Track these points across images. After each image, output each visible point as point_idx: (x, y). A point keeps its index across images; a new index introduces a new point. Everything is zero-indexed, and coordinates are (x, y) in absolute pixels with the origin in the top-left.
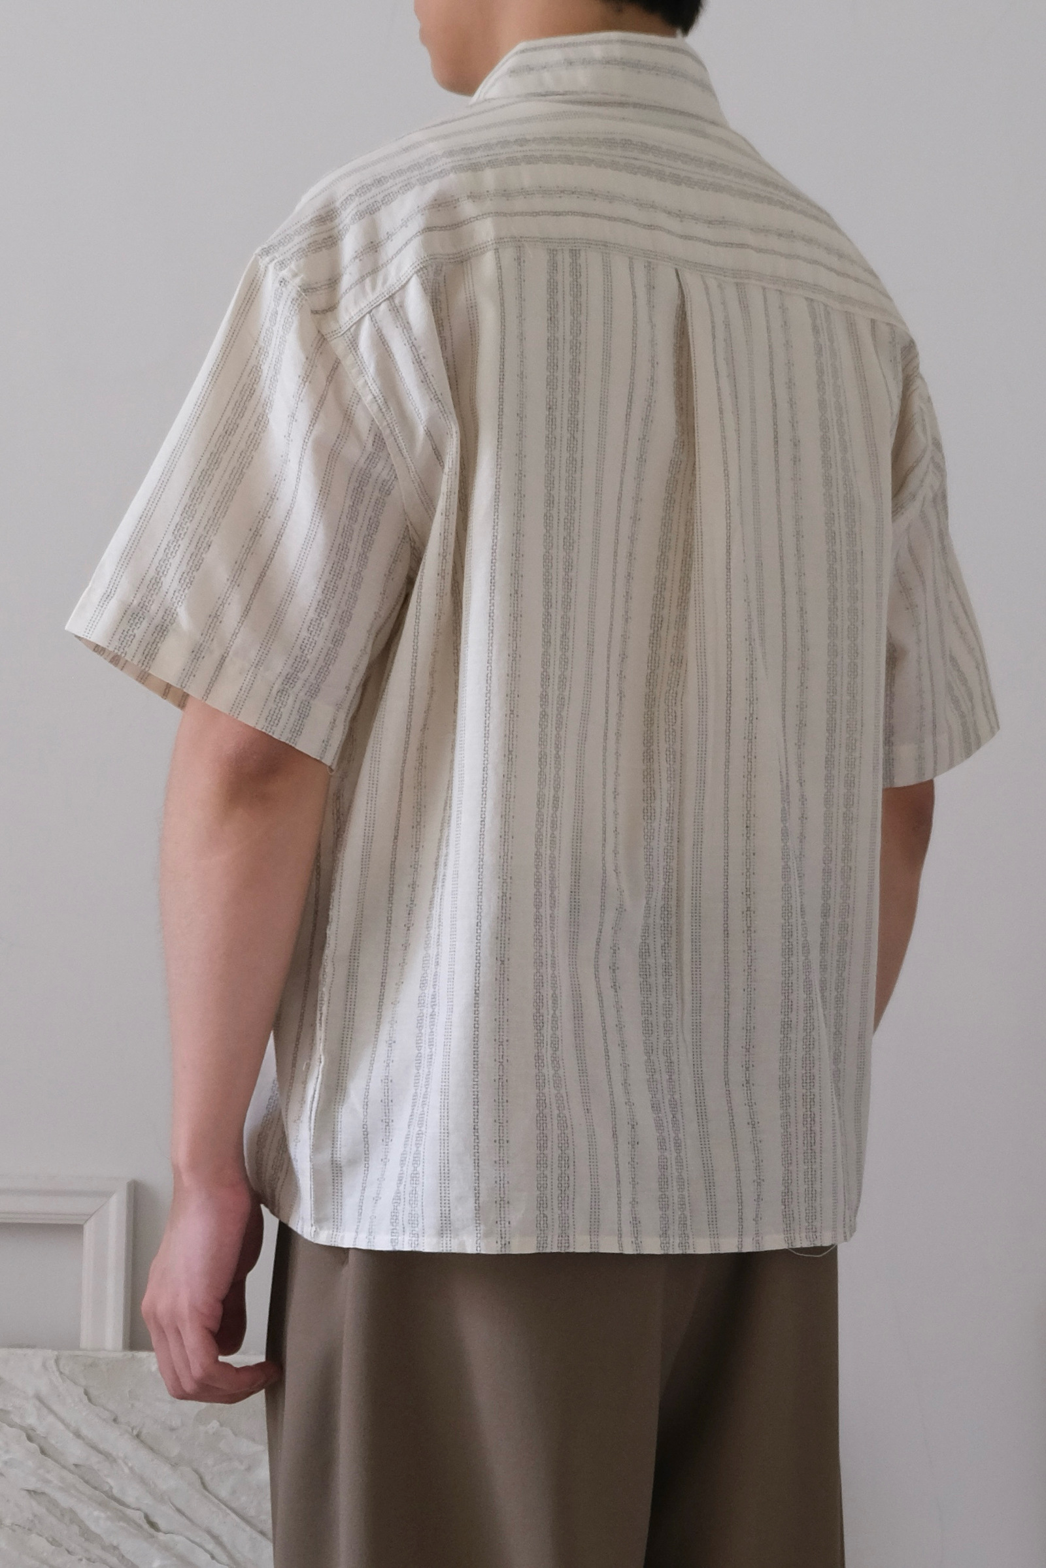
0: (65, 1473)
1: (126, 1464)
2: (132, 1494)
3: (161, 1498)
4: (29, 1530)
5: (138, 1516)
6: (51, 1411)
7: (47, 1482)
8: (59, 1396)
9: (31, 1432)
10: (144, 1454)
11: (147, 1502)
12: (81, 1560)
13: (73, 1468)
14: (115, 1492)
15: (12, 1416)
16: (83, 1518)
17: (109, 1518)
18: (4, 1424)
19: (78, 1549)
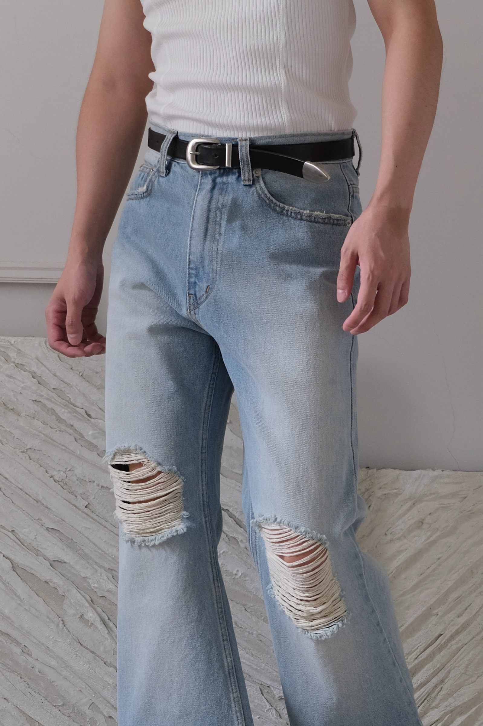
0: (49, 392)
1: (77, 388)
2: (80, 401)
3: (92, 403)
4: (33, 418)
5: (82, 412)
6: (43, 364)
7: (43, 396)
8: (46, 358)
9: (34, 375)
10: (84, 383)
11: (86, 405)
12: (57, 431)
13: (53, 390)
14: (71, 400)
15: (25, 367)
16: (57, 413)
17: (69, 412)
18: (22, 371)
19: (55, 426)
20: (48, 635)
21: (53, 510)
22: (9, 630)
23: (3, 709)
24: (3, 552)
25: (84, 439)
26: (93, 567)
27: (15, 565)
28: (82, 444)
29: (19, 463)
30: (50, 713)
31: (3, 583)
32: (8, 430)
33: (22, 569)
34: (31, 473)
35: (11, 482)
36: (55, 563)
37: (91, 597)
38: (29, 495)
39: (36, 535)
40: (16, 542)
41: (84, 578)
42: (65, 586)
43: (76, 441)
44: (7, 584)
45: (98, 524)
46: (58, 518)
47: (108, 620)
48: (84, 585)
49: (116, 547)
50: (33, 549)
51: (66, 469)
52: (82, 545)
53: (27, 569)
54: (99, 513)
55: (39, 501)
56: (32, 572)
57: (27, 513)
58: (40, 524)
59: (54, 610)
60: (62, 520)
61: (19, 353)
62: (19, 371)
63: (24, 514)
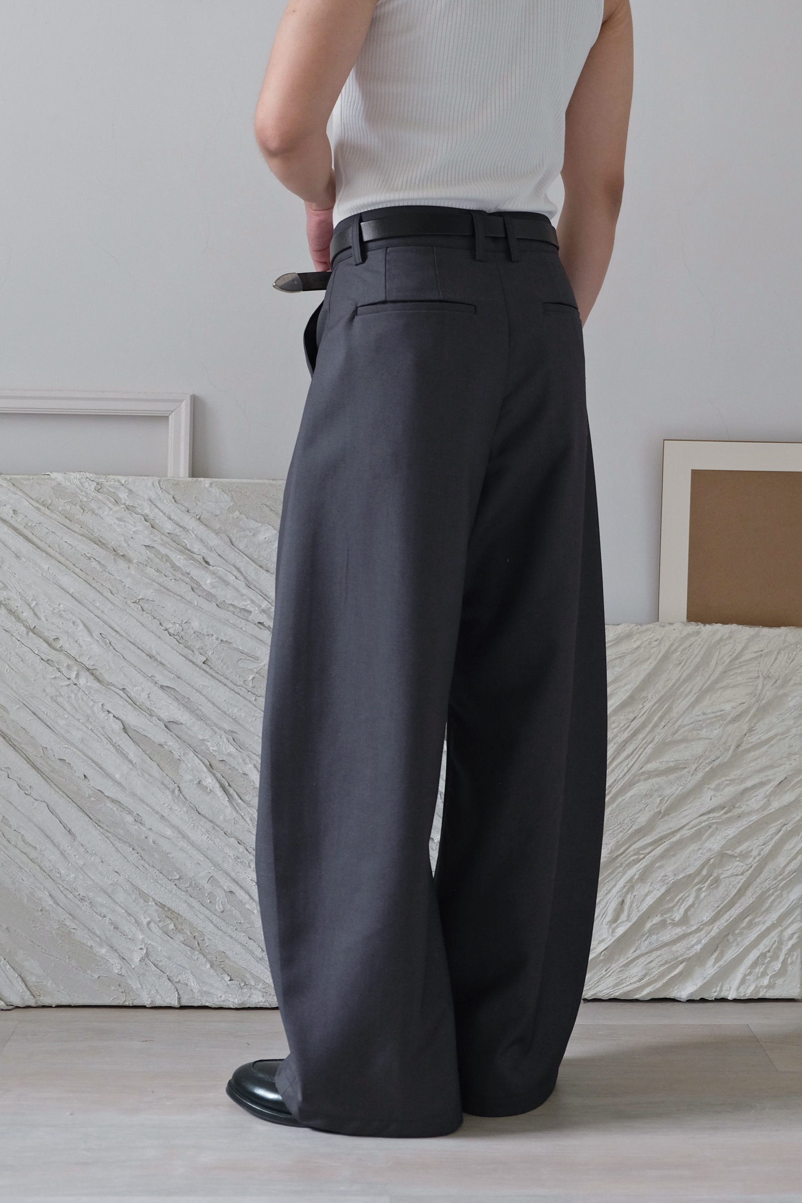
0: (163, 537)
1: (193, 533)
2: (197, 547)
3: (211, 549)
4: (146, 565)
5: (200, 558)
6: (155, 505)
7: (156, 541)
8: (160, 499)
9: (147, 518)
10: (202, 527)
11: (204, 551)
12: (171, 580)
13: (167, 535)
14: (188, 546)
15: (137, 509)
16: (172, 559)
17: (185, 559)
18: (133, 513)
19: (170, 574)
20: (163, 802)
21: (169, 666)
22: (121, 797)
23: (114, 883)
24: (113, 712)
25: (202, 589)
26: (212, 728)
27: (127, 727)
28: (200, 593)
29: (131, 614)
30: (165, 888)
31: (114, 746)
32: (118, 578)
33: (134, 730)
34: (143, 626)
35: (121, 635)
36: (169, 725)
37: (210, 760)
38: (141, 650)
39: (150, 694)
40: (127, 701)
41: (202, 740)
42: (182, 749)
43: (193, 590)
44: (118, 747)
45: (217, 681)
46: (173, 675)
47: (228, 787)
48: (202, 748)
49: (237, 707)
50: (146, 708)
51: (182, 621)
52: (200, 705)
53: (140, 731)
54: (218, 670)
55: (154, 657)
56: (145, 733)
57: (140, 670)
58: (154, 682)
59: (170, 776)
60: (179, 677)
61: (131, 494)
62: (130, 514)
63: (136, 670)
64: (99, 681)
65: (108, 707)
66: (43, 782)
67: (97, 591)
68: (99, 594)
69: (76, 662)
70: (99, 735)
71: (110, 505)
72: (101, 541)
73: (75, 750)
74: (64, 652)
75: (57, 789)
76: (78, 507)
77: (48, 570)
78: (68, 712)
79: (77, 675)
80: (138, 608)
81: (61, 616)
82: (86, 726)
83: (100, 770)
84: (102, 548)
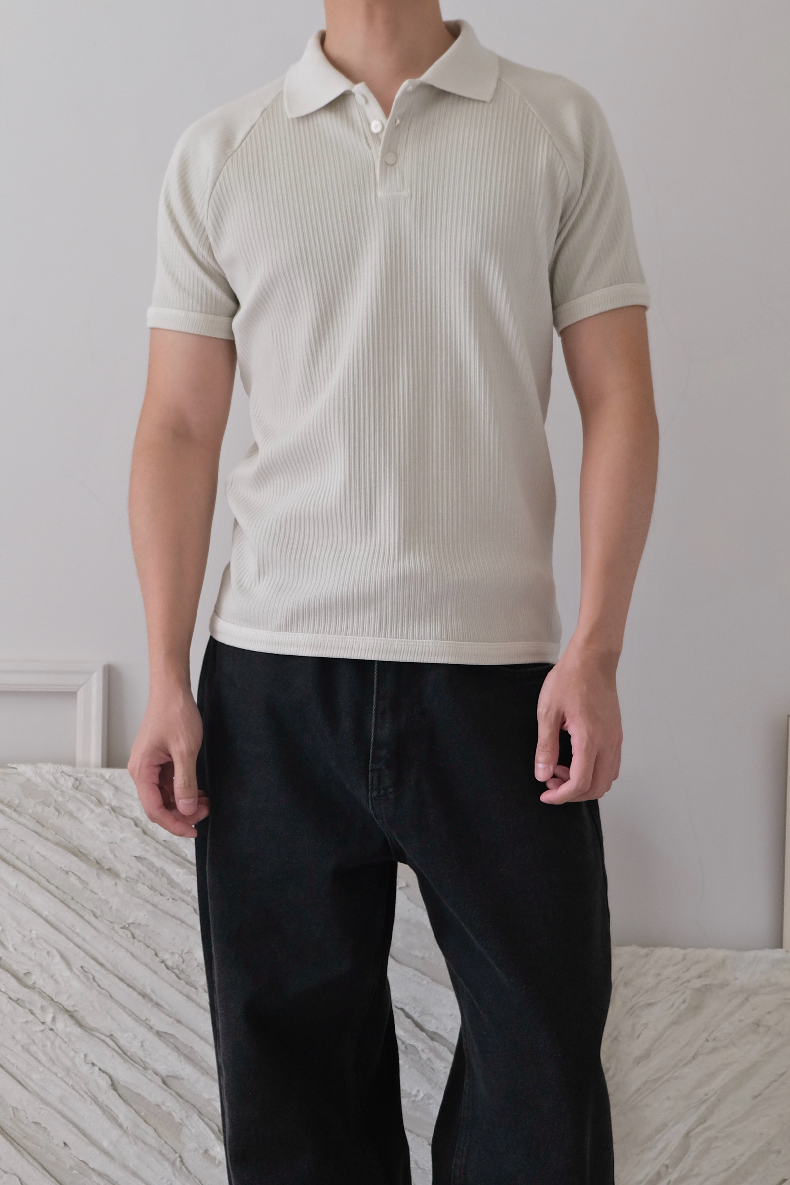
0: (158, 846)
7: (147, 851)
9: (138, 822)
12: (169, 899)
13: (163, 843)
15: (125, 811)
16: (169, 874)
18: (120, 816)
19: (167, 893)
20: (160, 1177)
21: (167, 1007)
22: (109, 1169)
24: (98, 1064)
27: (116, 1082)
29: (118, 943)
31: (100, 1105)
32: (103, 897)
33: (125, 1087)
34: (134, 957)
35: (107, 970)
36: (168, 1080)
38: (132, 987)
39: (143, 1041)
40: (116, 1051)
42: (184, 1112)
44: (105, 1108)
46: (171, 1019)
50: (139, 1060)
51: (182, 951)
53: (132, 1087)
55: (147, 995)
56: (139, 1091)
57: (129, 1010)
58: (148, 1027)
59: (169, 1143)
60: (179, 1021)
61: (117, 792)
62: (117, 817)
63: (126, 1012)
64: (80, 1024)
65: (92, 1058)
66: (13, 1151)
67: (78, 914)
68: (78, 918)
69: (52, 1002)
70: (82, 1092)
71: (92, 806)
72: (81, 850)
73: (52, 1112)
74: (37, 990)
75: (31, 1160)
76: (52, 809)
77: (17, 887)
78: (44, 1066)
79: (54, 1019)
80: (127, 935)
81: (33, 945)
82: (65, 1082)
83: (83, 1137)
84: (83, 860)
